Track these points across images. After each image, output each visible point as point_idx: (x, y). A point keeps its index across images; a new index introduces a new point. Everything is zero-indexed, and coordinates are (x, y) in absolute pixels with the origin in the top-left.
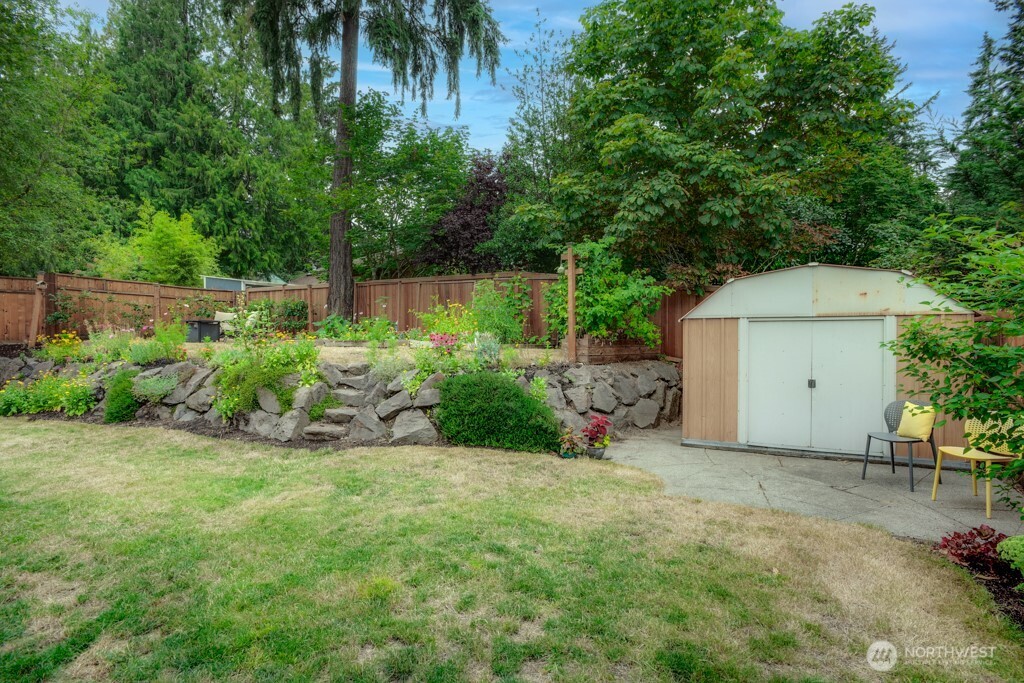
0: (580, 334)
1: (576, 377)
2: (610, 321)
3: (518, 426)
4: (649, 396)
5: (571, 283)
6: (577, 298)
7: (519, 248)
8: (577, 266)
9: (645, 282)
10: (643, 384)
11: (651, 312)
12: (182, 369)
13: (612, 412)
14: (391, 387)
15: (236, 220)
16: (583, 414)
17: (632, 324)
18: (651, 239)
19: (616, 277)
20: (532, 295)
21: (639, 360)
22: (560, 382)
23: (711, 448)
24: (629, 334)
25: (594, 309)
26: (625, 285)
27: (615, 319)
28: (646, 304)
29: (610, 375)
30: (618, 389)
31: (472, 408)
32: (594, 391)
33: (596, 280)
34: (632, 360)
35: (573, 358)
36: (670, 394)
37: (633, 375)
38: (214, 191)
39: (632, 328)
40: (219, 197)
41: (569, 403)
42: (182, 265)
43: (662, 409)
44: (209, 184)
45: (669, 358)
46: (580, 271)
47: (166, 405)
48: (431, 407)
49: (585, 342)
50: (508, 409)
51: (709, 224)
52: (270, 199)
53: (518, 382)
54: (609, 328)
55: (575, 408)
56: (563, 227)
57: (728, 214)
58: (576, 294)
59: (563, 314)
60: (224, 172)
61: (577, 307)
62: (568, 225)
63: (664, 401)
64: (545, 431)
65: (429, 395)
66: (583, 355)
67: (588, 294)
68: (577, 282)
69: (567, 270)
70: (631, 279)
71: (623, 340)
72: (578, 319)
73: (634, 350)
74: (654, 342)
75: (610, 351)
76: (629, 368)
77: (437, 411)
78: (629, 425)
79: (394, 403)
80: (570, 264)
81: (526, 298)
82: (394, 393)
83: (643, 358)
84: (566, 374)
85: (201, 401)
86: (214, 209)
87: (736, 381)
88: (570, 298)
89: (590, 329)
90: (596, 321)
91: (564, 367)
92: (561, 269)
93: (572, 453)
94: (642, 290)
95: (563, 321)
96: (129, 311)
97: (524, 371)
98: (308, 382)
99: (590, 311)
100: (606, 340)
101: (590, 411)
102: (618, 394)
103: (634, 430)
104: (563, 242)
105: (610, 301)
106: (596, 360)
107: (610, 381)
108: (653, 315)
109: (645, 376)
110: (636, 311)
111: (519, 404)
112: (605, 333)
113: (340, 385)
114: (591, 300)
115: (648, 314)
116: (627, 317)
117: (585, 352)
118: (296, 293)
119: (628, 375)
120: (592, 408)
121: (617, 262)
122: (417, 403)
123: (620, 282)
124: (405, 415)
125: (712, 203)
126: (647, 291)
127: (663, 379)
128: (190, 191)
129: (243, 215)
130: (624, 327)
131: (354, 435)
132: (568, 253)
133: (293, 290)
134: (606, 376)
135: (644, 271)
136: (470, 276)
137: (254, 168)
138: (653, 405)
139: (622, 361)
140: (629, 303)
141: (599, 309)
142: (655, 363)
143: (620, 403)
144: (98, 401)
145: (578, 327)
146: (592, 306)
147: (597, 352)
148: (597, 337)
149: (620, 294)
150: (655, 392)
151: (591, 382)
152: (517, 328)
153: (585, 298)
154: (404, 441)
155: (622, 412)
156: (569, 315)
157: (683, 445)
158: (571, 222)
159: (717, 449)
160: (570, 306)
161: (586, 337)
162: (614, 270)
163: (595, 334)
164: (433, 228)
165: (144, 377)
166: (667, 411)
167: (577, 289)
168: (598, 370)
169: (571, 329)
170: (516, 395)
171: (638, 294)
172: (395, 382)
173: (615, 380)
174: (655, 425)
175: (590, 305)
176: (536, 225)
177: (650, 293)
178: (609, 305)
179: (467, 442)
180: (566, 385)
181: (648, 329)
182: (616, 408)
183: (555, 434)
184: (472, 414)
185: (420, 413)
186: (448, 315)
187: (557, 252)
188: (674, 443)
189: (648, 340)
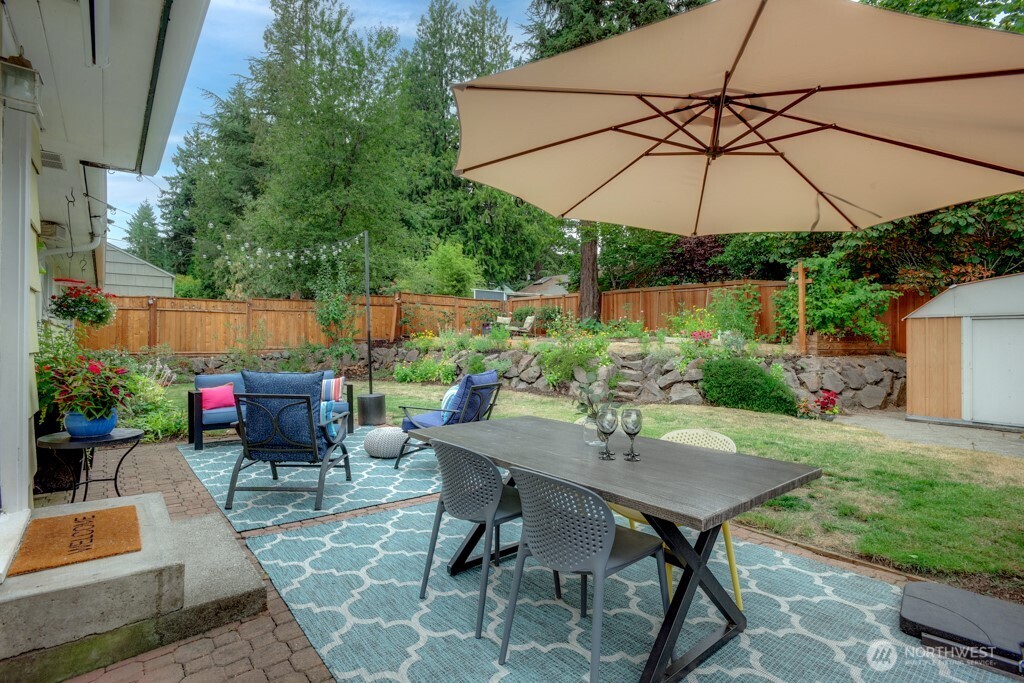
0: (810, 332)
1: (807, 365)
2: (838, 321)
3: (764, 395)
4: (877, 383)
5: (801, 291)
6: (807, 303)
7: (749, 261)
8: (807, 277)
9: (872, 288)
10: (870, 373)
11: (879, 312)
12: (512, 355)
13: (840, 393)
14: (665, 367)
15: (482, 241)
16: (814, 393)
17: (859, 323)
18: (881, 248)
19: (843, 284)
20: (760, 300)
21: (867, 354)
22: (793, 368)
23: (935, 423)
24: (857, 332)
25: (823, 311)
26: (852, 291)
27: (842, 320)
28: (873, 306)
29: (838, 364)
30: (847, 376)
31: (728, 382)
32: (824, 376)
33: (825, 288)
34: (860, 354)
35: (804, 351)
36: (898, 384)
37: (860, 366)
38: (466, 219)
39: (860, 327)
40: (470, 223)
41: (802, 384)
42: (459, 281)
43: (889, 395)
44: (462, 214)
45: (898, 354)
46: (810, 280)
47: (506, 378)
48: (696, 381)
49: (814, 338)
50: (755, 384)
51: (942, 233)
52: (507, 221)
53: (760, 366)
54: (836, 327)
55: (807, 388)
56: (792, 243)
57: (962, 223)
58: (806, 299)
59: (793, 316)
60: (473, 203)
61: (807, 310)
62: (797, 241)
63: (892, 388)
64: (785, 401)
65: (694, 374)
66: (812, 348)
67: (817, 299)
68: (807, 290)
69: (797, 279)
70: (858, 285)
71: (850, 337)
72: (808, 320)
73: (862, 346)
74: (883, 338)
75: (838, 346)
76: (856, 361)
77: (700, 384)
78: (857, 405)
79: (669, 378)
80: (801, 275)
81: (756, 302)
82: (668, 371)
83: (871, 352)
84: (798, 362)
85: (531, 376)
86: (465, 233)
87: (960, 369)
88: (800, 302)
89: (819, 328)
90: (824, 321)
91: (795, 358)
92: (792, 279)
93: (807, 415)
94: (869, 295)
95: (793, 322)
96: (441, 316)
97: (764, 359)
98: (604, 364)
99: (819, 313)
100: (834, 336)
101: (821, 392)
102: (846, 380)
103: (861, 409)
104: (793, 256)
105: (838, 305)
106: (824, 353)
107: (838, 369)
108: (880, 315)
109: (872, 367)
110: (862, 312)
111: (764, 381)
112: (833, 331)
113: (623, 367)
114: (820, 304)
115: (877, 314)
116: (854, 317)
117: (815, 346)
118: (551, 301)
119: (856, 365)
120: (822, 389)
121: (845, 272)
122: (686, 378)
123: (847, 289)
124: (678, 386)
125: (944, 215)
126: (873, 296)
127: (891, 371)
128: (448, 221)
129: (487, 236)
130: (852, 325)
131: (643, 397)
132: (799, 266)
133: (548, 299)
134: (834, 365)
135: (872, 278)
136: (701, 285)
137: (495, 197)
138: (882, 391)
139: (850, 354)
140: (856, 306)
141: (828, 311)
142: (885, 358)
143: (848, 388)
144: (457, 375)
145: (808, 326)
146: (821, 309)
147: (826, 346)
148: (826, 334)
149: (847, 299)
150: (882, 380)
151: (820, 370)
152: (751, 327)
153: (815, 302)
154: (679, 402)
155: (850, 394)
156: (800, 316)
157: (907, 420)
158: (799, 239)
159: (941, 424)
160: (801, 309)
161: (816, 334)
162: (843, 278)
163: (823, 331)
164: (672, 248)
165: (490, 360)
166: (894, 397)
167: (806, 295)
168: (827, 361)
169: (802, 327)
170: (761, 375)
171: (864, 298)
172: (668, 364)
173: (843, 369)
174: (884, 406)
175: (818, 308)
176: (767, 244)
177: (876, 297)
178: (837, 308)
179: (726, 404)
180: (799, 371)
181: (877, 328)
182: (843, 390)
183: (792, 403)
184: (728, 386)
185: (689, 385)
186: (694, 318)
187: (788, 266)
188: (899, 419)
189: (876, 336)
